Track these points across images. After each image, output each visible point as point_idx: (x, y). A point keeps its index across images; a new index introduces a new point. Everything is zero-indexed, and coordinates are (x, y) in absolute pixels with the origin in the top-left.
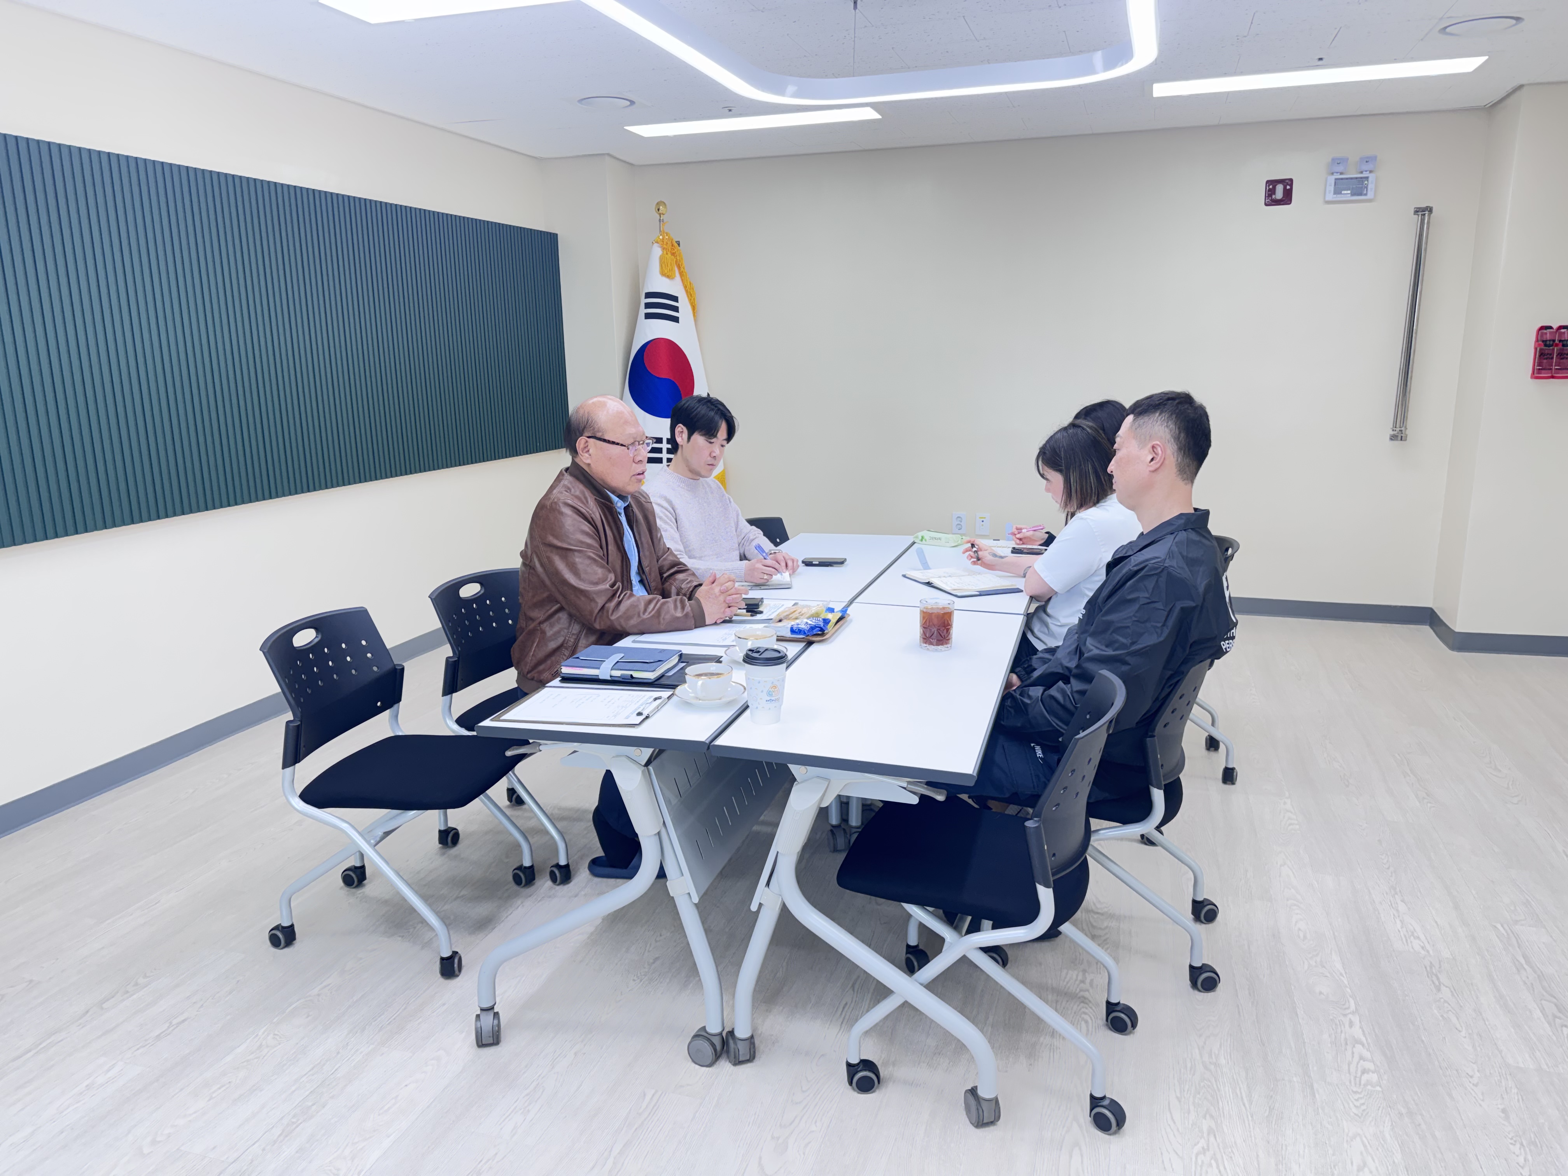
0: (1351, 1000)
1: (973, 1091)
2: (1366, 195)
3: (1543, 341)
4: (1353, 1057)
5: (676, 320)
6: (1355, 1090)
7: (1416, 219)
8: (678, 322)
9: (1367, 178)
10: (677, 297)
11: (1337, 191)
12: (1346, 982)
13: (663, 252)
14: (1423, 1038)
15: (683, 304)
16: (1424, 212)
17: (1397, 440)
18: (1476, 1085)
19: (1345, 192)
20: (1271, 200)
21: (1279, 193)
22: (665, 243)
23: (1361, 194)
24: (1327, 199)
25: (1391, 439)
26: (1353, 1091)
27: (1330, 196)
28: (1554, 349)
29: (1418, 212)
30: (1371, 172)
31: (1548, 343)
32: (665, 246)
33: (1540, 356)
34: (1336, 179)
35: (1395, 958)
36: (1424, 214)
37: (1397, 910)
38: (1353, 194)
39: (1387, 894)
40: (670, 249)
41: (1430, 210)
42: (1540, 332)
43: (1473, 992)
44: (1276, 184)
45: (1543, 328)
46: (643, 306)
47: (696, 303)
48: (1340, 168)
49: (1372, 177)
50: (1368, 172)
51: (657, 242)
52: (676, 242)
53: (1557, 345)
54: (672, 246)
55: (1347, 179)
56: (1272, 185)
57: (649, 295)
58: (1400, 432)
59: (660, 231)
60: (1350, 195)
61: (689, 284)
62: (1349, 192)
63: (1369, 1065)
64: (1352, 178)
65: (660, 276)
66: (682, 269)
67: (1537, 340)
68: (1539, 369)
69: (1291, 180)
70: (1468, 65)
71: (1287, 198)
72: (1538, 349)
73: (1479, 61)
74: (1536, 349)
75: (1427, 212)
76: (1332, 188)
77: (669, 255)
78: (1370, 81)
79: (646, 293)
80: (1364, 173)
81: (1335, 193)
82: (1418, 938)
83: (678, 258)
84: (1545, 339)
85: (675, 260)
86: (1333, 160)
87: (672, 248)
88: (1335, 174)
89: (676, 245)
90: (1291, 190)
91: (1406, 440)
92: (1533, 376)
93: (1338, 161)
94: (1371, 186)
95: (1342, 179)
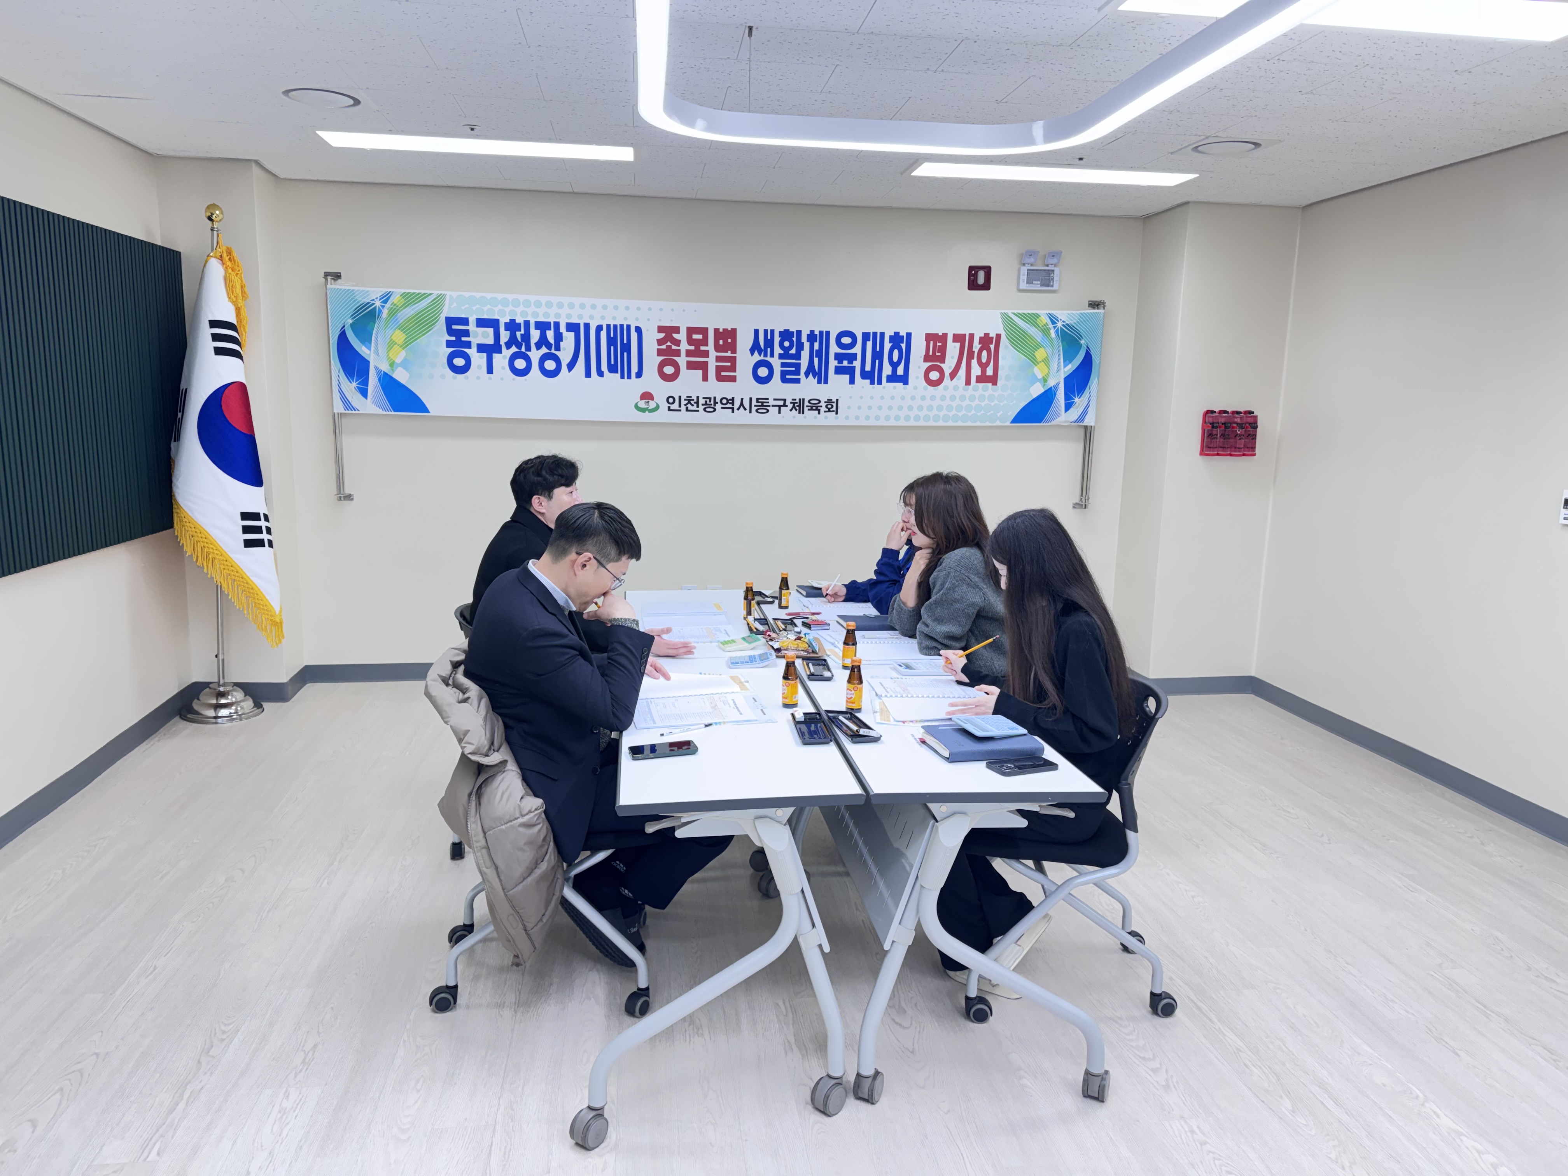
2: (1052, 286)
3: (1211, 423)
9: (1053, 271)
11: (1030, 281)
16: (1098, 305)
17: (1081, 508)
19: (1036, 282)
20: (973, 285)
21: (981, 280)
23: (1048, 285)
24: (1021, 287)
25: (1074, 507)
27: (1024, 285)
28: (1220, 431)
29: (1093, 305)
30: (1055, 266)
31: (1215, 425)
33: (1206, 436)
34: (1028, 270)
36: (1099, 307)
38: (1042, 285)
41: (1101, 304)
42: (1205, 415)
44: (976, 270)
45: (1208, 412)
48: (1032, 260)
49: (1057, 270)
50: (1053, 266)
53: (1220, 427)
55: (1037, 270)
56: (973, 271)
57: (214, 324)
58: (1084, 501)
60: (1039, 286)
62: (1039, 282)
64: (1041, 270)
67: (1204, 421)
68: (1205, 447)
69: (989, 267)
70: (1174, 179)
71: (986, 285)
72: (1205, 431)
73: (1189, 178)
74: (1203, 430)
76: (1024, 277)
79: (210, 321)
80: (1050, 266)
81: (1028, 283)
84: (1213, 422)
86: (1027, 252)
88: (1026, 265)
90: (990, 277)
91: (1088, 508)
92: (1202, 453)
93: (1030, 254)
94: (1056, 279)
95: (1033, 270)
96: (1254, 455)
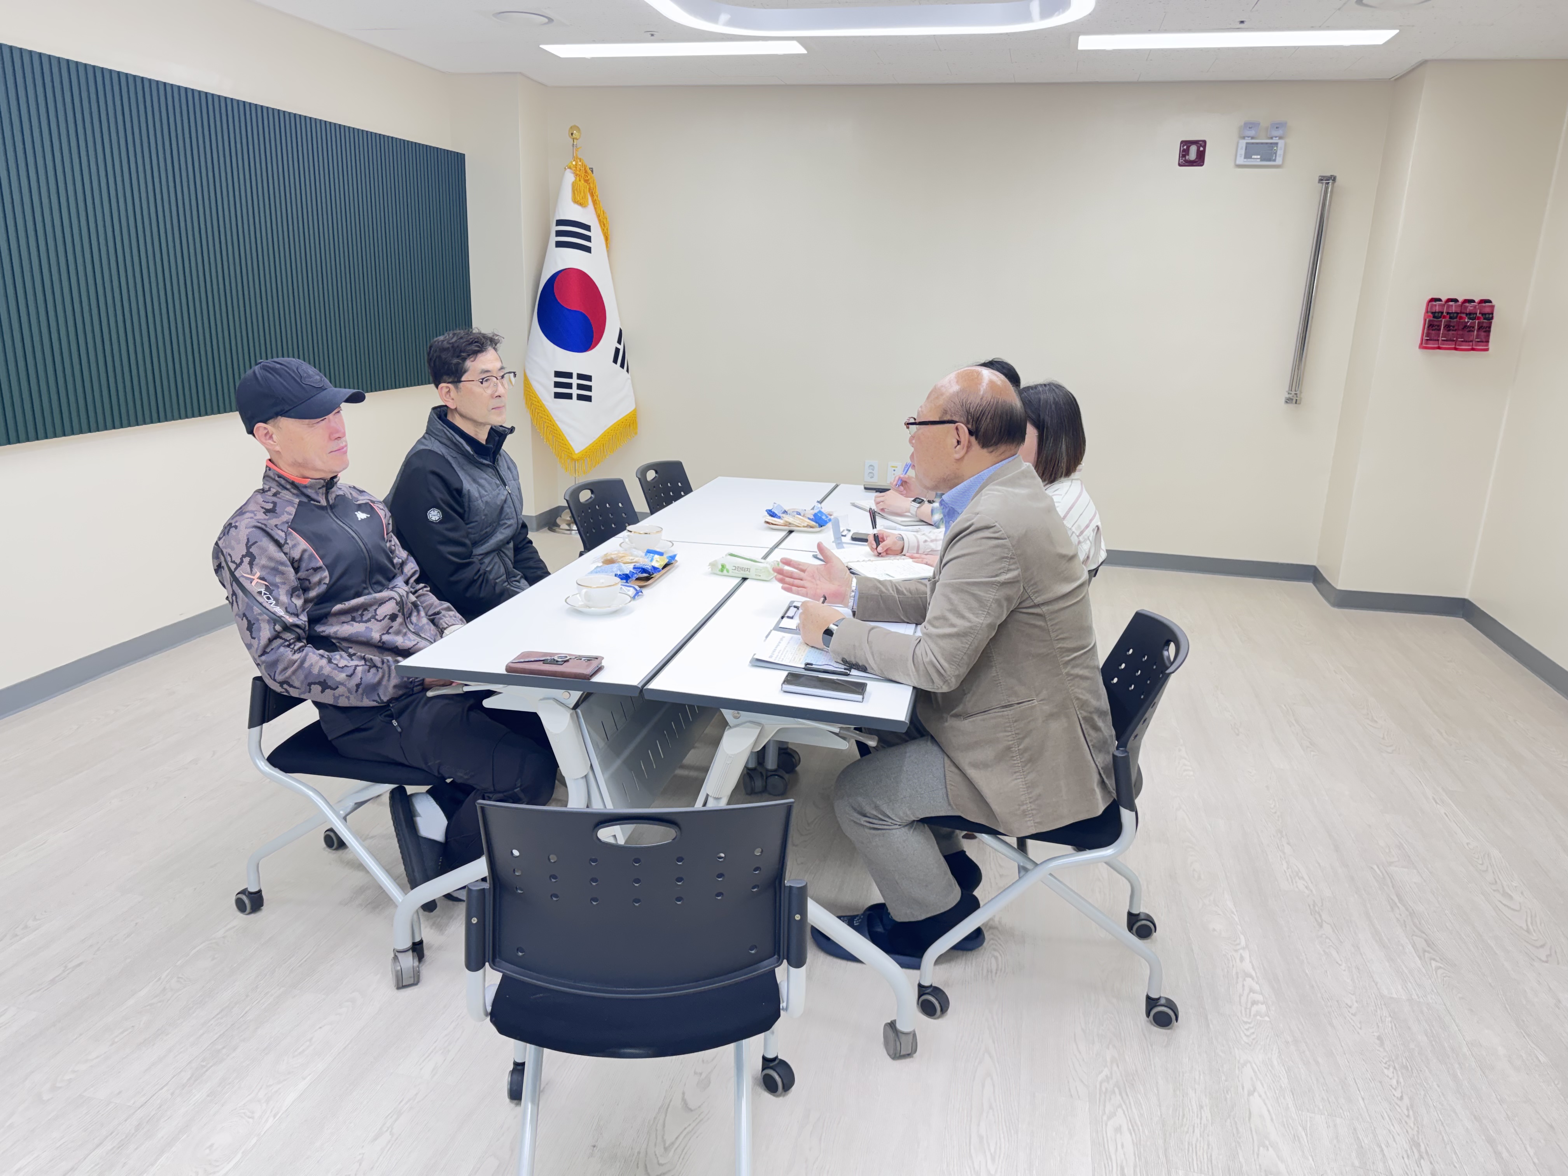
0: (1242, 937)
1: (892, 1025)
2: (1275, 160)
3: (1432, 313)
4: (1243, 990)
5: (588, 250)
6: (1245, 1020)
7: (1321, 187)
8: (590, 252)
9: (1277, 144)
10: (590, 226)
11: (1248, 156)
12: (1237, 919)
13: (576, 178)
14: (1307, 971)
15: (596, 233)
16: (1327, 180)
17: (1292, 403)
18: (1354, 1015)
19: (1255, 157)
20: (1185, 161)
21: (1193, 155)
22: (578, 169)
23: (1270, 160)
24: (1238, 162)
25: (1286, 402)
26: (1244, 1022)
27: (1241, 160)
28: (1442, 321)
29: (1322, 180)
30: (1280, 138)
31: (1436, 315)
32: (578, 172)
33: (1428, 327)
34: (1247, 143)
35: (1282, 898)
36: (1328, 183)
37: (1284, 853)
38: (1262, 160)
39: (1274, 836)
40: (583, 175)
41: (1334, 178)
42: (1430, 303)
43: (1351, 929)
44: (1189, 145)
45: (1432, 300)
46: (554, 234)
47: (609, 233)
48: (1252, 133)
49: (1281, 143)
50: (1277, 138)
51: (570, 168)
52: (590, 168)
53: (1444, 317)
54: (586, 172)
55: (1257, 143)
56: (1186, 145)
57: (560, 222)
58: (1295, 396)
59: (573, 157)
60: (1259, 160)
61: (602, 213)
62: (1259, 157)
63: (1260, 998)
64: (1262, 143)
65: (572, 204)
66: (595, 197)
67: (1427, 312)
68: (1427, 340)
69: (1205, 142)
70: (1379, 37)
71: (1200, 160)
72: (1427, 320)
73: (1391, 34)
74: (1425, 320)
75: (1331, 181)
76: (1242, 152)
77: (582, 181)
78: (1286, 48)
79: (557, 221)
80: (1274, 138)
81: (1246, 157)
82: (1302, 878)
83: (592, 186)
84: (1434, 311)
85: (588, 187)
86: (1246, 124)
87: (585, 175)
88: (1246, 138)
89: (589, 171)
90: (1204, 151)
91: (1300, 404)
92: (1422, 347)
93: (1249, 125)
94: (1280, 152)
95: (1253, 143)
96: (1487, 350)
